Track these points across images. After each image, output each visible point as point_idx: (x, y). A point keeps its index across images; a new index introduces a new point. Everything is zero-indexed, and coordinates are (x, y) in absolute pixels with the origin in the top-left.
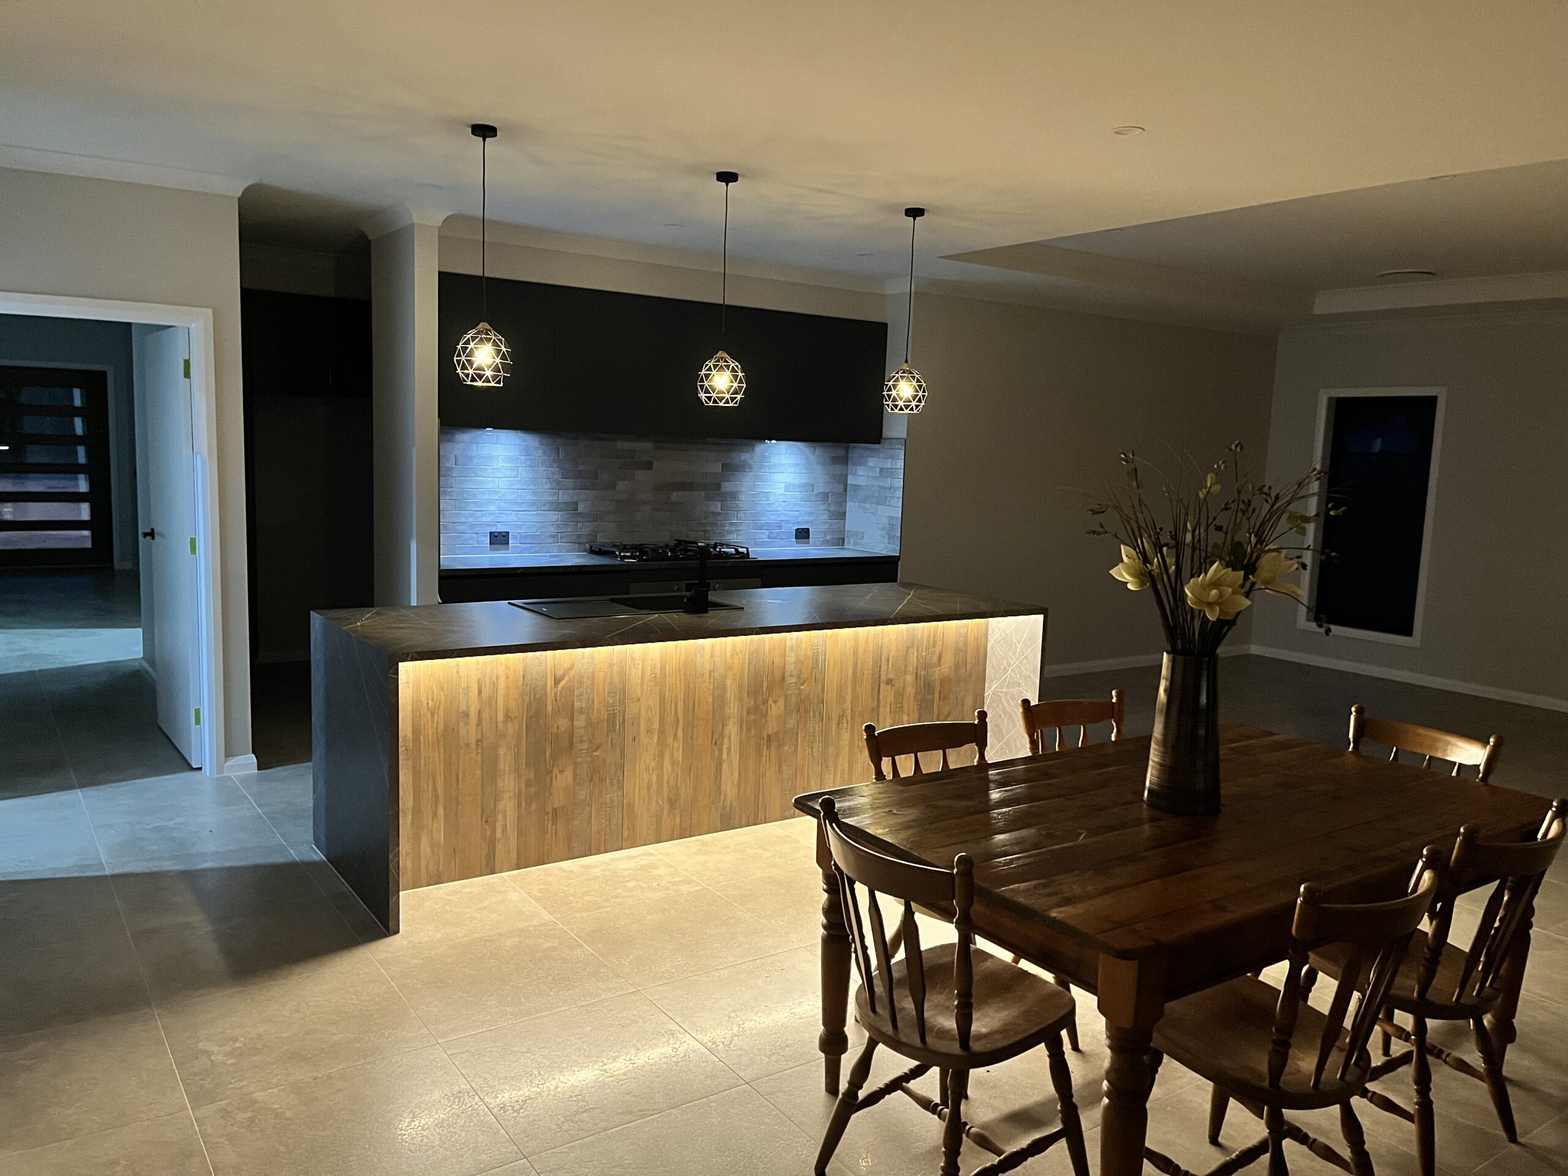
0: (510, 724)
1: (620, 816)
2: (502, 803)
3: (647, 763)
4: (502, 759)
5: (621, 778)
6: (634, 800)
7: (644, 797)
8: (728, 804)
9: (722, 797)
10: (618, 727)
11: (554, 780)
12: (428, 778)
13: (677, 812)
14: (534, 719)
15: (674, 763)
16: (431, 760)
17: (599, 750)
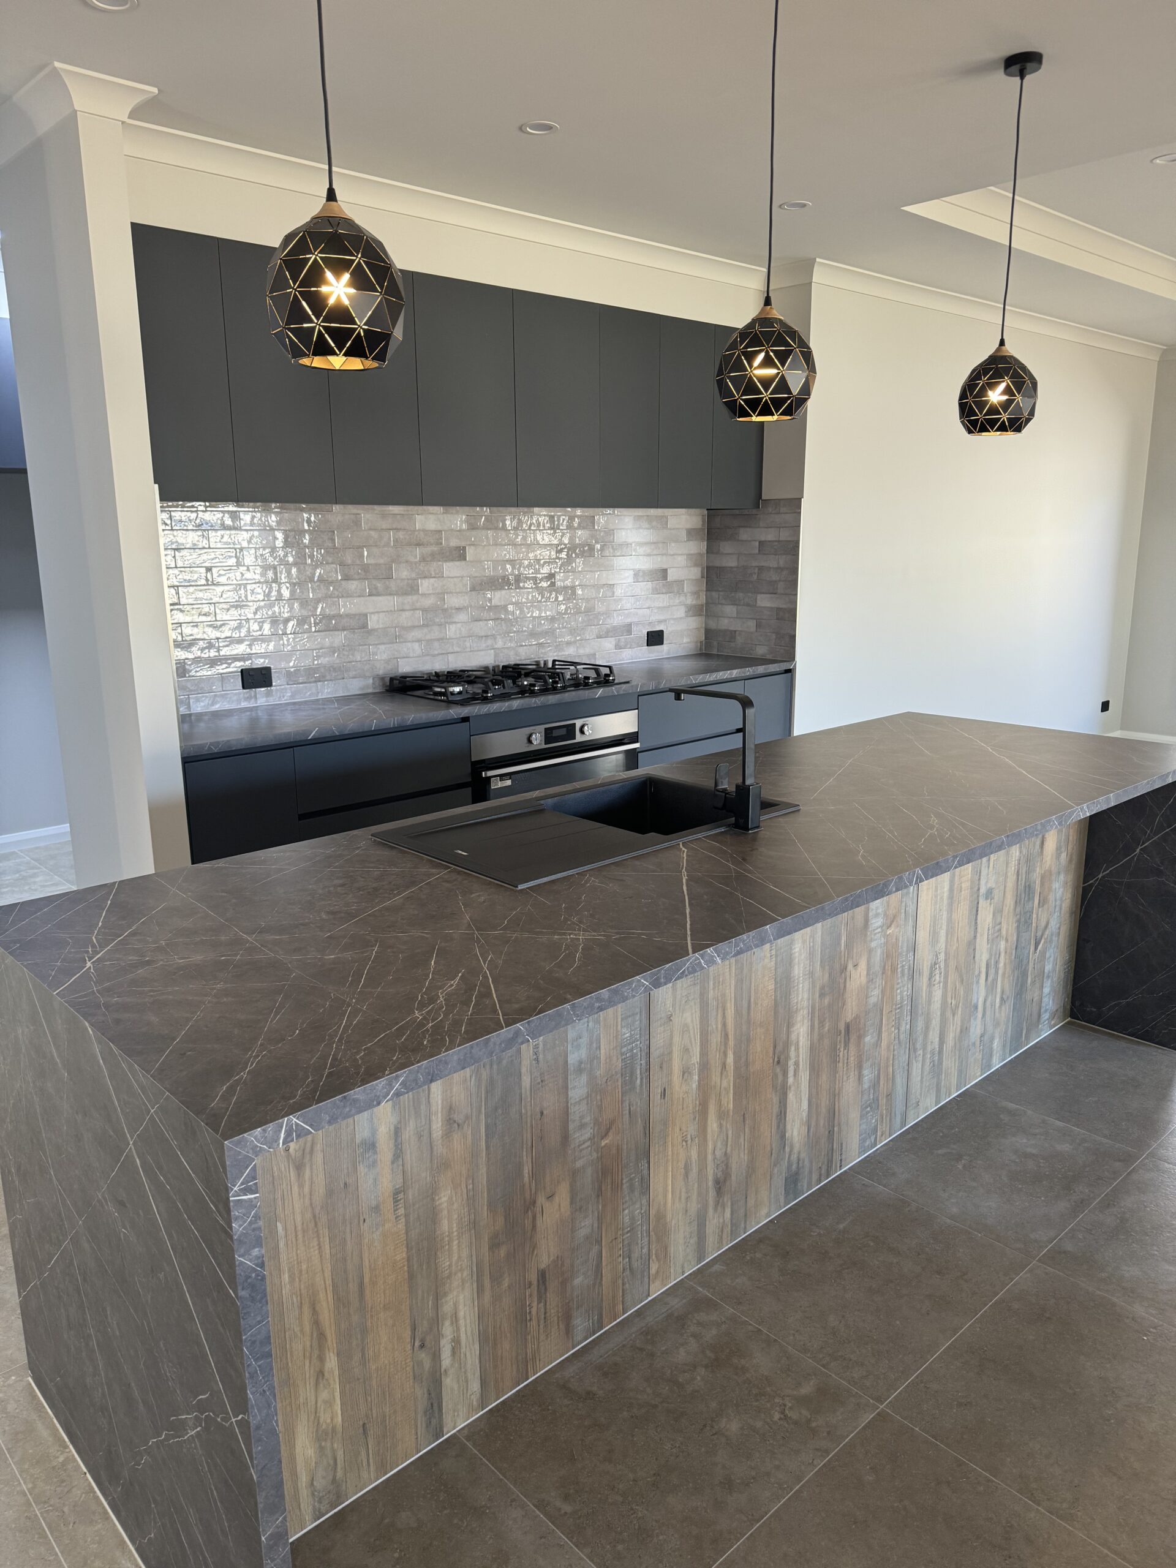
0: (456, 1136)
1: (646, 1240)
2: (448, 1298)
3: (684, 1129)
4: (445, 1212)
5: (645, 1172)
6: (665, 1204)
7: (680, 1193)
8: (794, 1157)
9: (787, 1149)
10: (638, 1081)
11: (539, 1216)
12: (301, 1307)
13: (727, 1199)
14: (500, 1111)
15: (722, 1115)
16: (304, 1267)
17: (610, 1134)
